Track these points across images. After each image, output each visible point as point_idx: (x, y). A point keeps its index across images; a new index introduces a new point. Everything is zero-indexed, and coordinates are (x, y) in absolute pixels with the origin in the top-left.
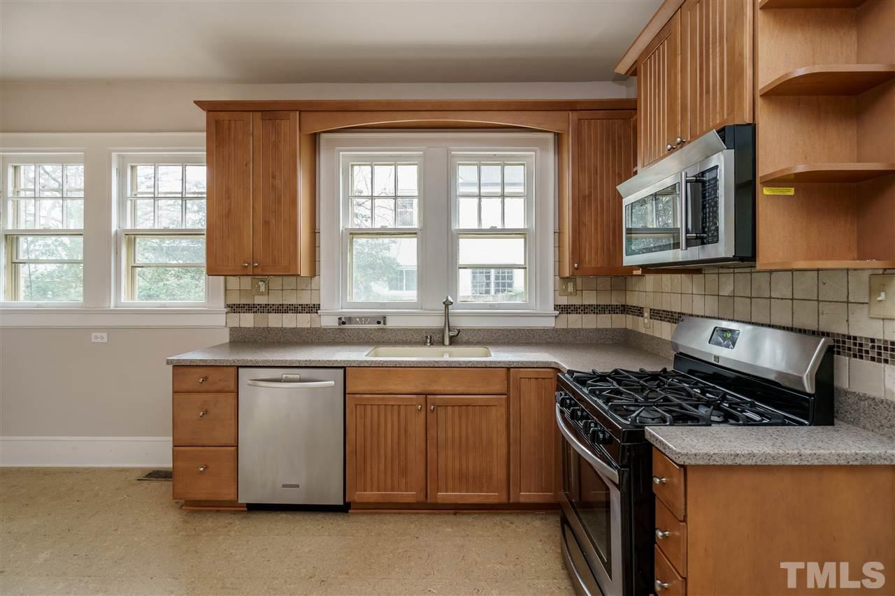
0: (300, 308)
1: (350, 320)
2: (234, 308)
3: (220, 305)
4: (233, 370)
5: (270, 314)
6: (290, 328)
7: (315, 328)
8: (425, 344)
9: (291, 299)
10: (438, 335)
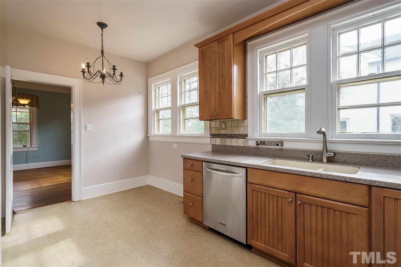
0: (239, 136)
1: (263, 143)
2: (213, 136)
3: (208, 134)
4: (201, 162)
5: (227, 139)
6: (235, 146)
7: (246, 147)
8: (308, 160)
9: (235, 132)
10: (319, 156)
